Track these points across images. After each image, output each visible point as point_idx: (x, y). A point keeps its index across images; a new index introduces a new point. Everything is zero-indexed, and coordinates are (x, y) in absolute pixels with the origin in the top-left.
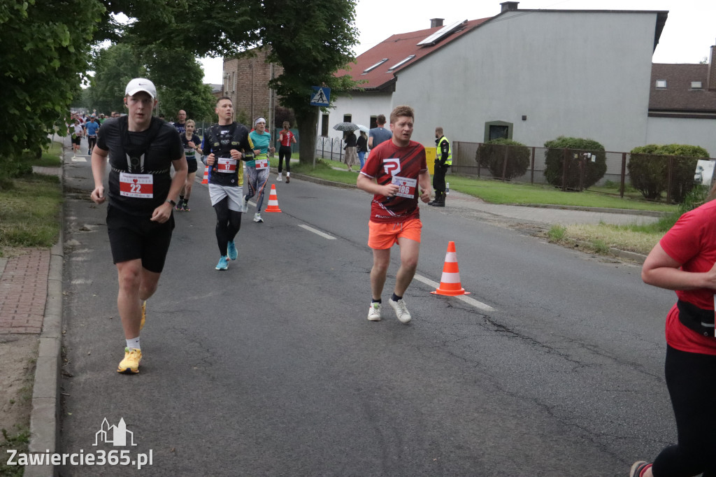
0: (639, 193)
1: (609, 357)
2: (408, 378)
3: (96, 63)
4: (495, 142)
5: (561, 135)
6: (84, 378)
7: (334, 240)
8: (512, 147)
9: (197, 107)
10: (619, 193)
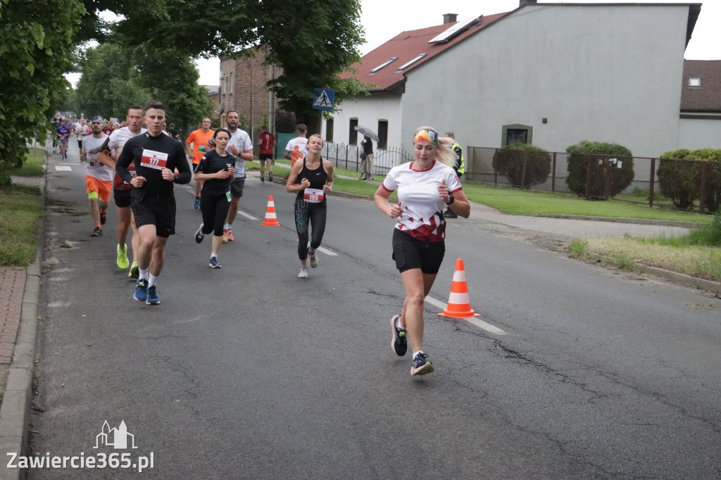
0: (670, 202)
1: (630, 386)
2: (409, 410)
3: (82, 63)
4: (513, 146)
5: (584, 139)
6: (55, 413)
7: (335, 257)
8: (532, 152)
9: (192, 110)
10: (648, 202)
